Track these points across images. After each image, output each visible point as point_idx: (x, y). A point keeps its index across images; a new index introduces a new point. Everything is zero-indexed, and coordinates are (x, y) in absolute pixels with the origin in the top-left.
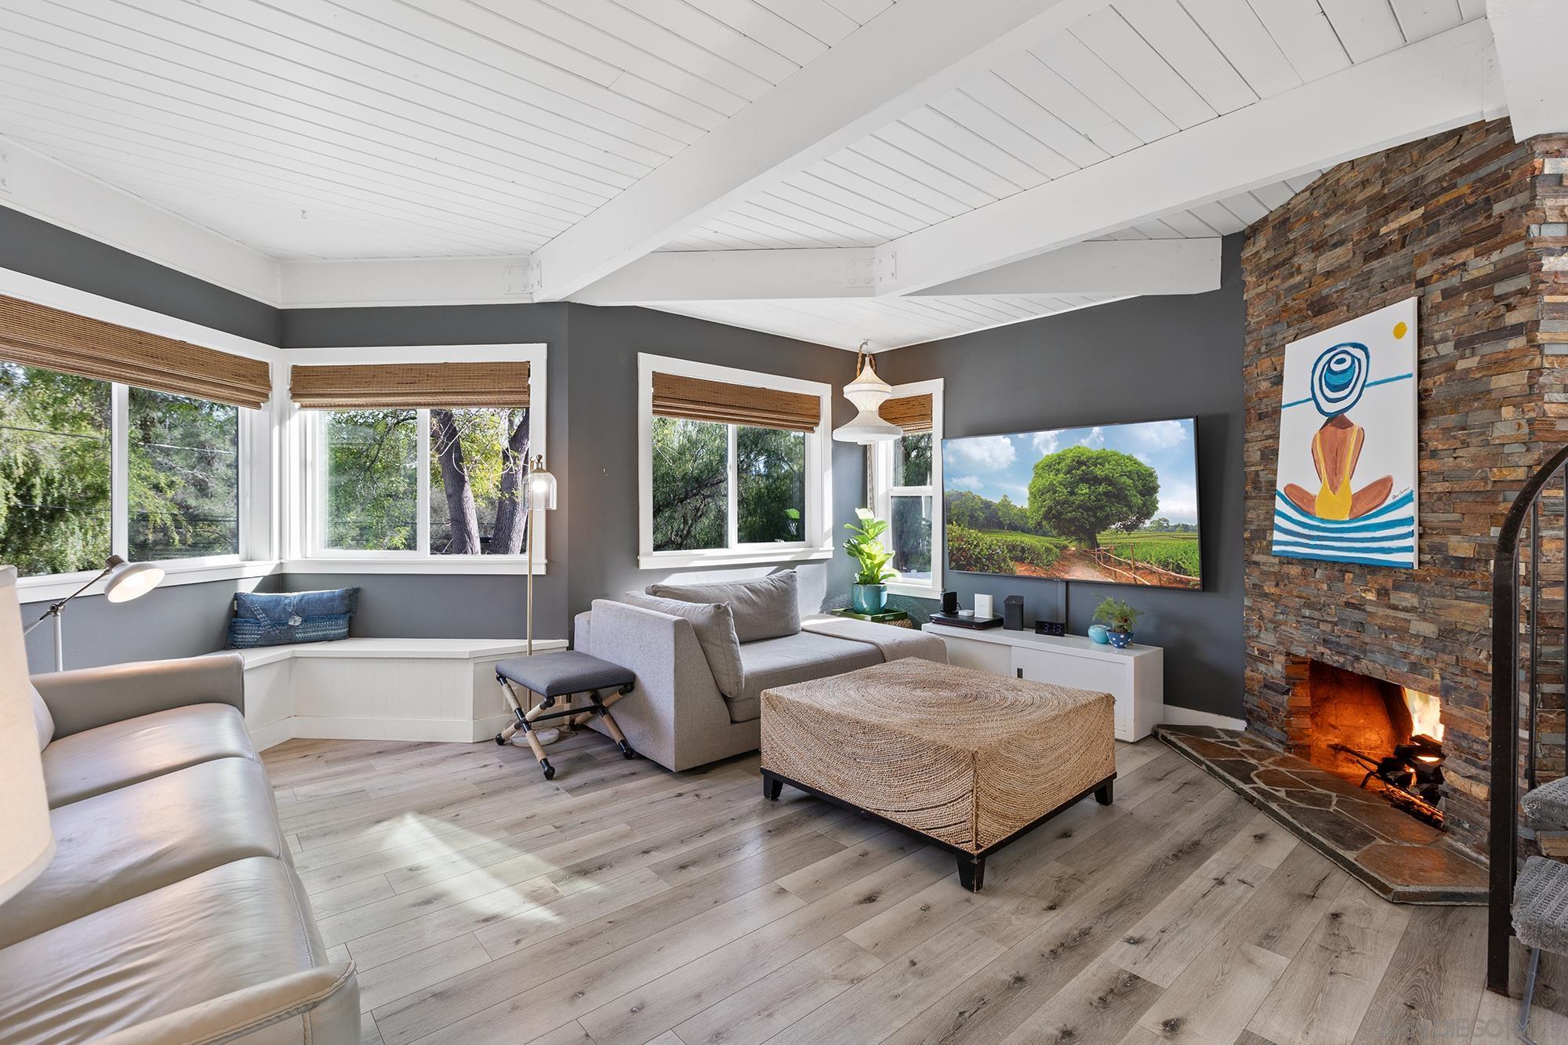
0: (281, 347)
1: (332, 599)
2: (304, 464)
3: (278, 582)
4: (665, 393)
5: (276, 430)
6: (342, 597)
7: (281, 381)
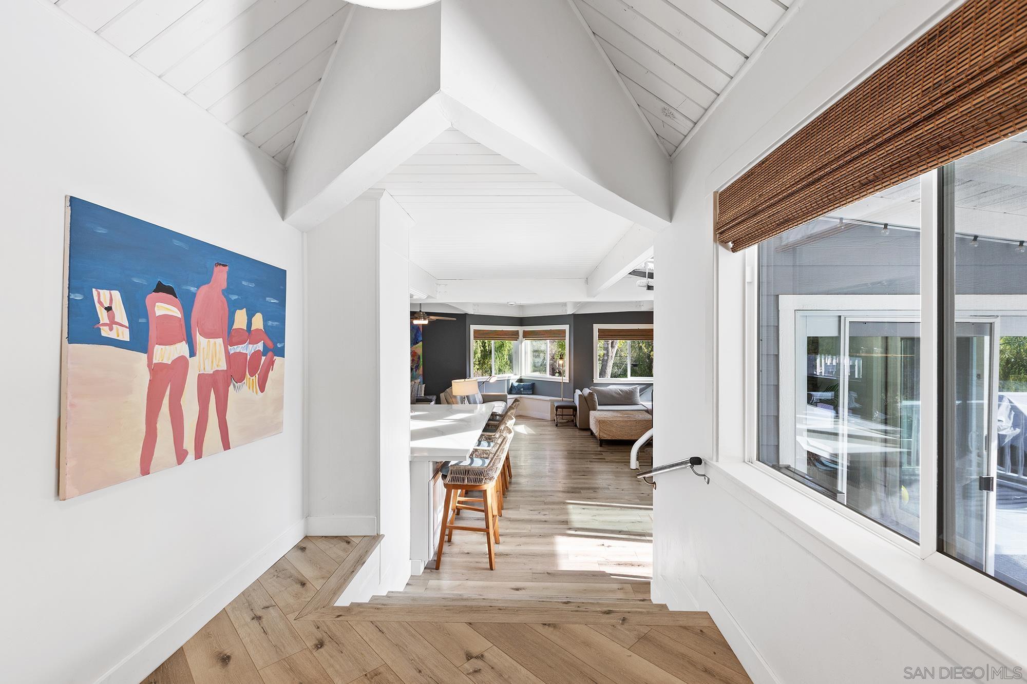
0: (521, 326)
1: (529, 385)
2: (526, 353)
3: (520, 380)
4: (602, 334)
5: (520, 345)
6: (531, 385)
7: (521, 334)
